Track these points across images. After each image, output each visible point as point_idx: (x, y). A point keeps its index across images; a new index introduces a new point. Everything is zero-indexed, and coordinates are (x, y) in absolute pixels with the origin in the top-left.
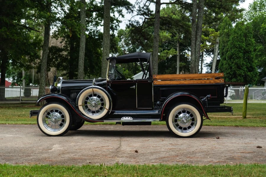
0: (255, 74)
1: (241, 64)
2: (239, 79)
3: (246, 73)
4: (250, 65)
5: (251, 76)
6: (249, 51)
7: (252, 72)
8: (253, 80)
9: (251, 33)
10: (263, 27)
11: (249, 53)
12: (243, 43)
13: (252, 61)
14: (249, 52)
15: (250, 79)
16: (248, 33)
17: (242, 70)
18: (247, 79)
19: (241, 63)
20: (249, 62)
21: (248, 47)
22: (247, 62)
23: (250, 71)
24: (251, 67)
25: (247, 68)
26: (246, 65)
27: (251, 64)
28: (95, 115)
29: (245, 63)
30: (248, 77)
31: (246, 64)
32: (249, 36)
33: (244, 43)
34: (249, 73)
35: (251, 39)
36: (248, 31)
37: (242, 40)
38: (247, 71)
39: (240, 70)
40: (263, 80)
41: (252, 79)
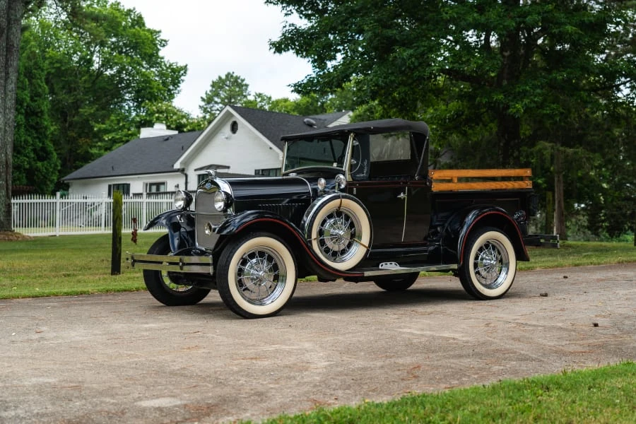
0: (53, 165)
1: (21, 141)
2: (17, 178)
3: (33, 163)
4: (41, 145)
5: (45, 170)
6: (39, 110)
7: (45, 162)
8: (50, 181)
9: (42, 70)
10: (51, 57)
11: (38, 117)
12: (25, 90)
13: (45, 135)
14: (38, 113)
15: (42, 177)
16: (36, 69)
17: (24, 156)
18: (35, 177)
19: (23, 139)
20: (38, 138)
21: (36, 101)
22: (35, 138)
23: (41, 159)
24: (44, 149)
25: (34, 150)
26: (32, 145)
27: (43, 144)
28: (346, 256)
29: (29, 139)
30: (36, 173)
31: (31, 142)
32: (38, 76)
33: (26, 92)
34: (39, 164)
35: (42, 82)
36: (36, 63)
37: (22, 82)
38: (33, 158)
39: (19, 156)
40: (65, 182)
41: (46, 178)
